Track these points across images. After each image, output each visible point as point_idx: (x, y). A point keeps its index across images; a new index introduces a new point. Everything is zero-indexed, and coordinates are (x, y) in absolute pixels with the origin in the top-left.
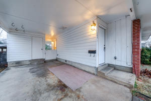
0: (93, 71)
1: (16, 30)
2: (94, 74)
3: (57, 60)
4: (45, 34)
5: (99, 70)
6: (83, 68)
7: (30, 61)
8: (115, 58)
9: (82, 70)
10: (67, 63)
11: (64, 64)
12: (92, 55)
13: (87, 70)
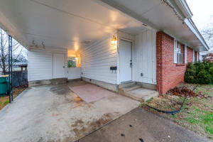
0: (114, 89)
1: (37, 46)
2: (115, 92)
3: (81, 79)
4: (67, 49)
5: (120, 87)
6: (106, 87)
7: (50, 80)
8: (142, 75)
9: (105, 89)
10: (92, 82)
11: (88, 83)
12: (114, 71)
13: (109, 88)
